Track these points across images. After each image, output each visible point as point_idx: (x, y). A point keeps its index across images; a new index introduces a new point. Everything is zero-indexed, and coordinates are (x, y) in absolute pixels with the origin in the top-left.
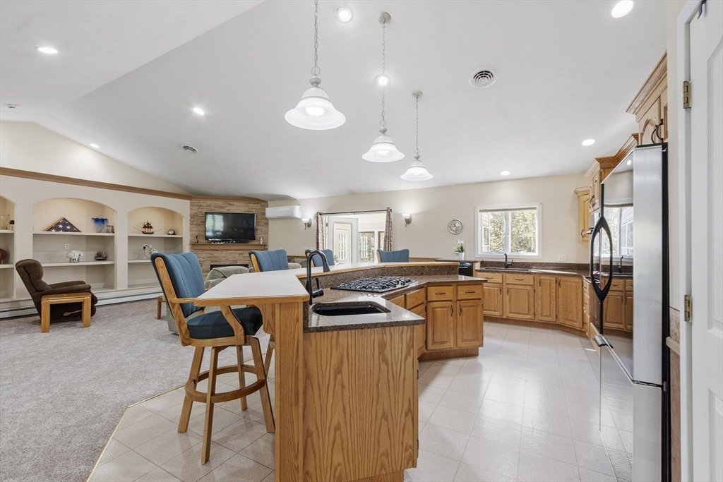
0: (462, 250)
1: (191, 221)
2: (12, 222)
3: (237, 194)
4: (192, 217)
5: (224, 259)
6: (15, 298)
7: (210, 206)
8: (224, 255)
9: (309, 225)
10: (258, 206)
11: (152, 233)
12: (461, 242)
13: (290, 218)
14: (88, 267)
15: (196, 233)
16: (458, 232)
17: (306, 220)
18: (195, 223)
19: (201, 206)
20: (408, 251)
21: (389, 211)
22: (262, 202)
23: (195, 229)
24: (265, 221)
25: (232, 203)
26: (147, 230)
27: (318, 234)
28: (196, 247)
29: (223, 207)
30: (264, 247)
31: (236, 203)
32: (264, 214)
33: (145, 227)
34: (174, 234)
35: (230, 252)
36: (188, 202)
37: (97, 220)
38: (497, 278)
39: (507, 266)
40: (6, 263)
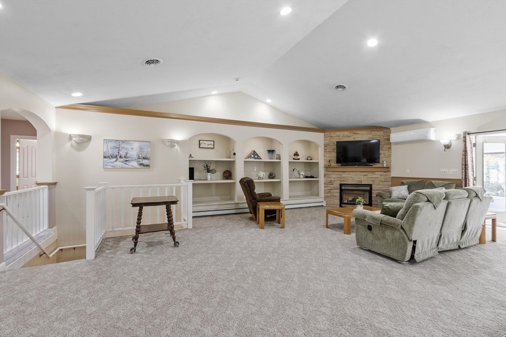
1: (325, 149)
2: (235, 154)
3: (362, 124)
4: (325, 146)
5: (350, 179)
6: (237, 201)
7: (339, 136)
8: (351, 176)
9: (450, 146)
10: (381, 133)
11: (299, 159)
13: (424, 141)
14: (265, 182)
15: (329, 159)
17: (446, 141)
18: (328, 150)
19: (332, 137)
22: (385, 129)
23: (328, 155)
24: (388, 146)
25: (357, 132)
26: (296, 157)
28: (329, 169)
29: (350, 136)
30: (388, 169)
31: (360, 132)
32: (389, 139)
33: (295, 155)
34: (311, 160)
35: (355, 173)
36: (322, 135)
37: (269, 151)
40: (231, 179)
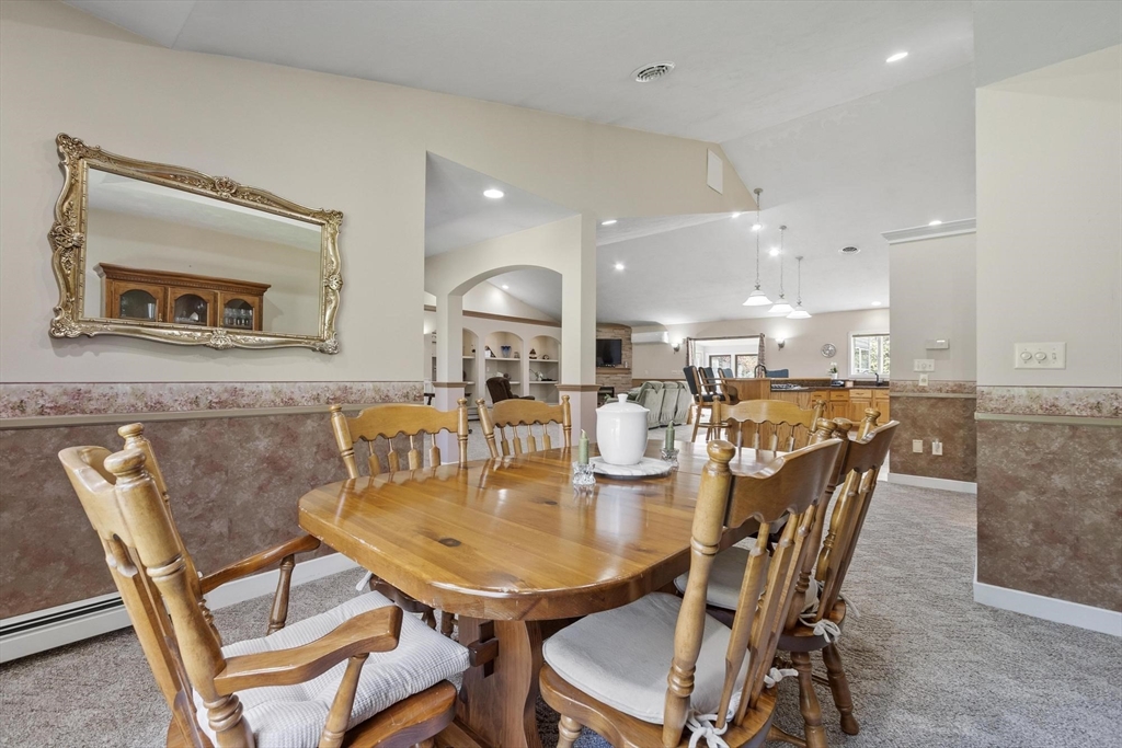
0: (835, 371)
2: (474, 351)
9: (677, 350)
10: (623, 332)
11: (536, 358)
12: (834, 364)
13: (660, 343)
16: (831, 355)
17: (675, 345)
20: (787, 371)
21: (762, 337)
22: (626, 328)
24: (629, 346)
26: (533, 356)
27: (688, 358)
30: (628, 371)
32: (630, 339)
33: (532, 353)
37: (503, 348)
38: (867, 393)
39: (879, 384)
40: (466, 380)
